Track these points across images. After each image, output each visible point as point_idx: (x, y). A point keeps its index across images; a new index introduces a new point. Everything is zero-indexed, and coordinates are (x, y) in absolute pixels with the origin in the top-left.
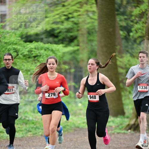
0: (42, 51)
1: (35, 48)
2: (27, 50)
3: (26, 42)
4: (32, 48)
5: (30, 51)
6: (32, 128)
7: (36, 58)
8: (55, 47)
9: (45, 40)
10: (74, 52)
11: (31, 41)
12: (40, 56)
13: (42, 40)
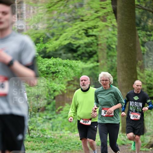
0: (61, 68)
1: (53, 64)
2: (45, 66)
3: (43, 57)
4: (51, 64)
5: (48, 67)
6: (51, 146)
7: (55, 75)
8: (74, 63)
9: (63, 55)
10: (93, 68)
11: (49, 57)
12: (59, 72)
13: (60, 56)
